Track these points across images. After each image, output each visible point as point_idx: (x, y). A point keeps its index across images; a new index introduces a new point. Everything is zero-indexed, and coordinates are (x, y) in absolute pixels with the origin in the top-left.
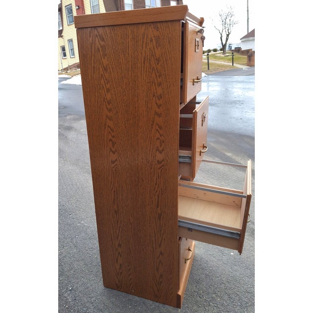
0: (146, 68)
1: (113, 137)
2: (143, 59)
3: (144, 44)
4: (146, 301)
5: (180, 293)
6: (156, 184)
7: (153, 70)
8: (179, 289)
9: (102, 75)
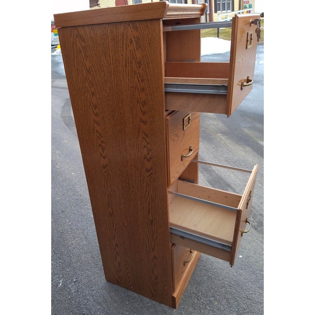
0: (129, 71)
1: (102, 142)
2: (124, 62)
3: (124, 44)
4: (144, 298)
5: (175, 295)
6: (146, 191)
7: (135, 74)
8: (174, 291)
9: (86, 77)
